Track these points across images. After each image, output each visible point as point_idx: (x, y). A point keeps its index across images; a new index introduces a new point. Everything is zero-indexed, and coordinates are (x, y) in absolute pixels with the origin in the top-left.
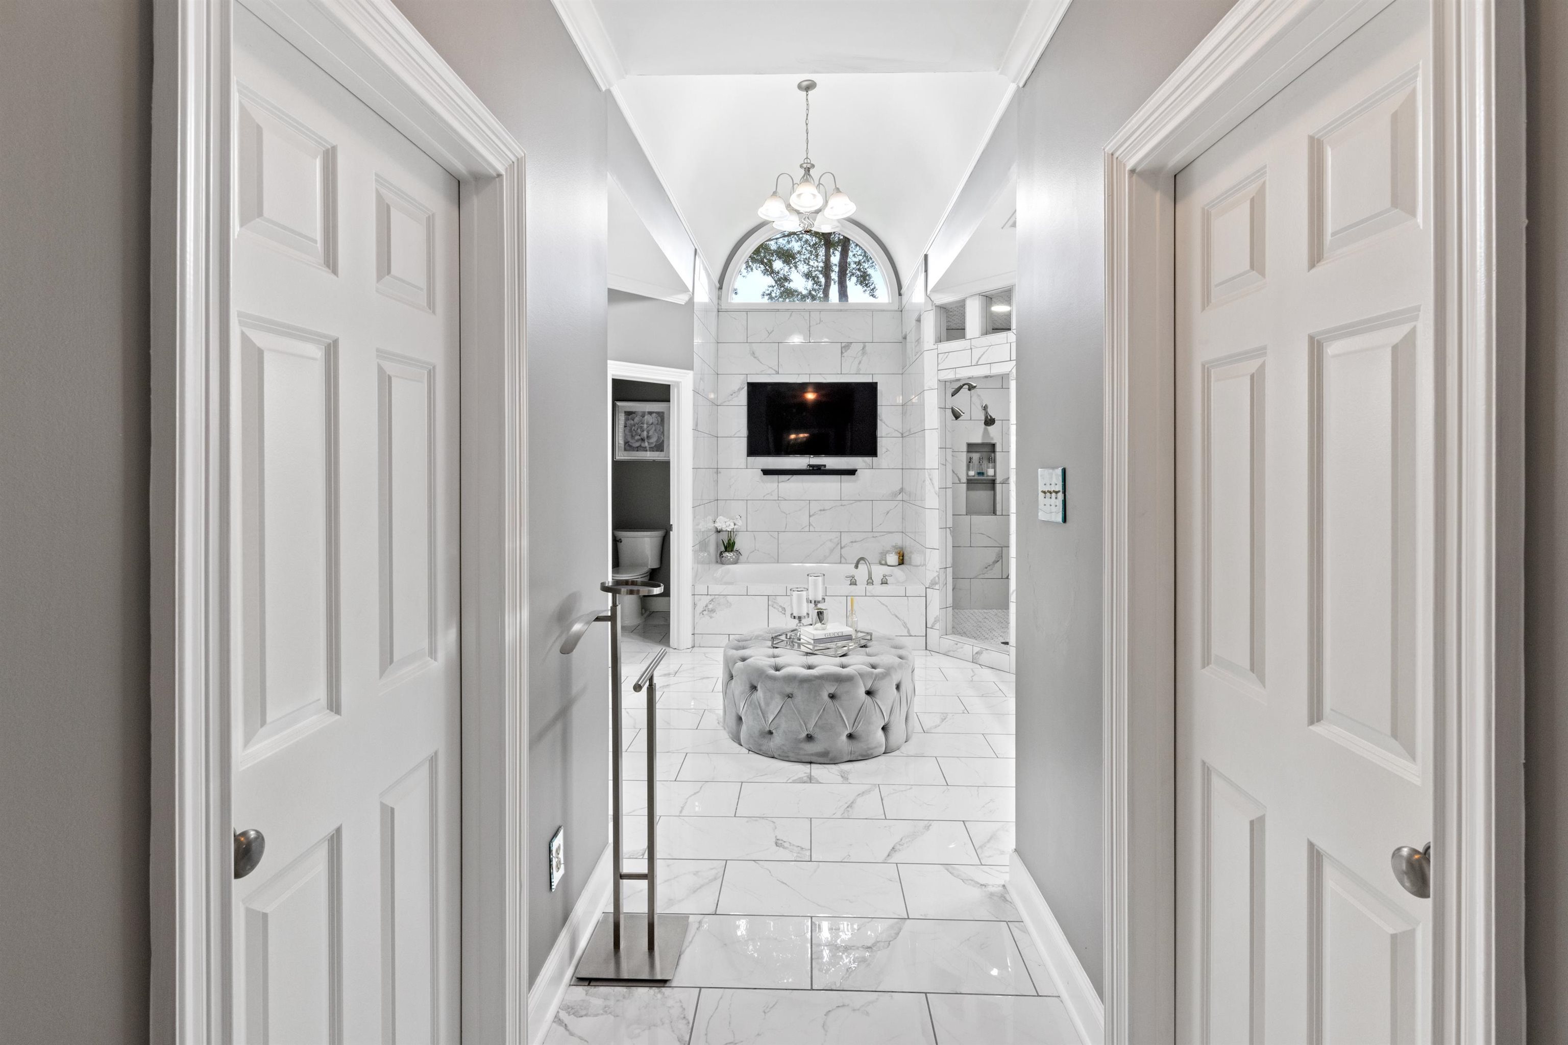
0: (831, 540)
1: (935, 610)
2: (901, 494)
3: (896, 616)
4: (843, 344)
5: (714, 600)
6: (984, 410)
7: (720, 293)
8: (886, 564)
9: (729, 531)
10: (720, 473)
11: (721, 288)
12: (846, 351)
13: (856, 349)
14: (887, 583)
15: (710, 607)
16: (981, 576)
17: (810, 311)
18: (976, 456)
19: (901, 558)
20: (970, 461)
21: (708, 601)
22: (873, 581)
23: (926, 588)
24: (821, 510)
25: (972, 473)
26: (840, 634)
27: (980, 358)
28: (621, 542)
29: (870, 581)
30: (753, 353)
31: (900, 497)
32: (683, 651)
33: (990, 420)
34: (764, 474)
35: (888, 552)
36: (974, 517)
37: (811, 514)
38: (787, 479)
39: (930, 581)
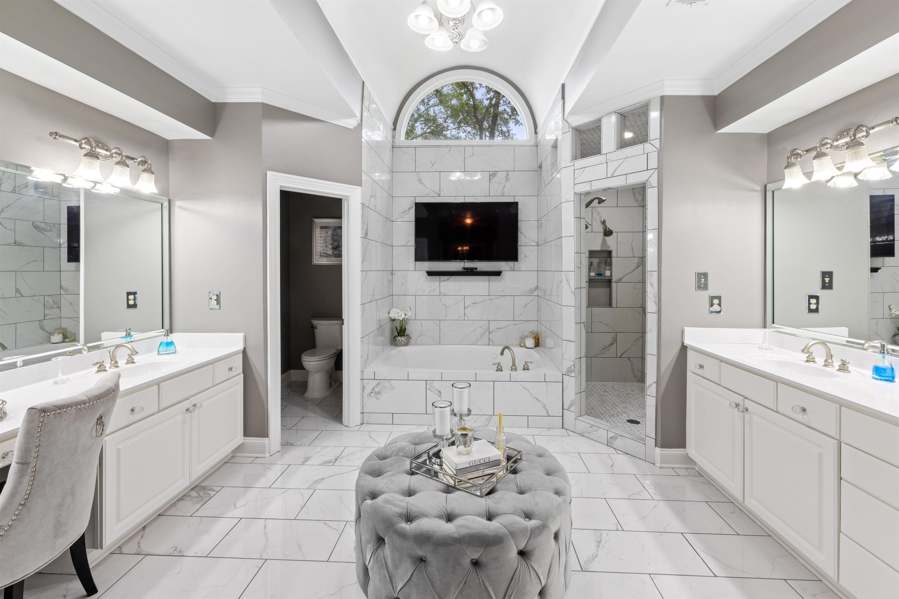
0: (481, 327)
1: (571, 394)
2: (537, 290)
3: (537, 399)
4: (491, 173)
5: (380, 384)
6: (603, 224)
7: (394, 133)
8: (525, 346)
9: (400, 320)
10: (394, 274)
11: (395, 129)
12: (493, 178)
13: (501, 176)
14: (528, 369)
15: (377, 389)
16: (600, 356)
17: (465, 147)
18: (595, 261)
19: (537, 341)
20: (591, 265)
21: (374, 385)
22: (516, 368)
23: (563, 375)
24: (473, 303)
25: (593, 274)
26: (487, 460)
27: (615, 170)
28: (316, 328)
29: (514, 368)
30: (420, 180)
31: (535, 293)
32: (352, 429)
33: (609, 231)
34: (428, 275)
35: (526, 337)
36: (594, 309)
37: (466, 306)
38: (447, 279)
39: (566, 369)
